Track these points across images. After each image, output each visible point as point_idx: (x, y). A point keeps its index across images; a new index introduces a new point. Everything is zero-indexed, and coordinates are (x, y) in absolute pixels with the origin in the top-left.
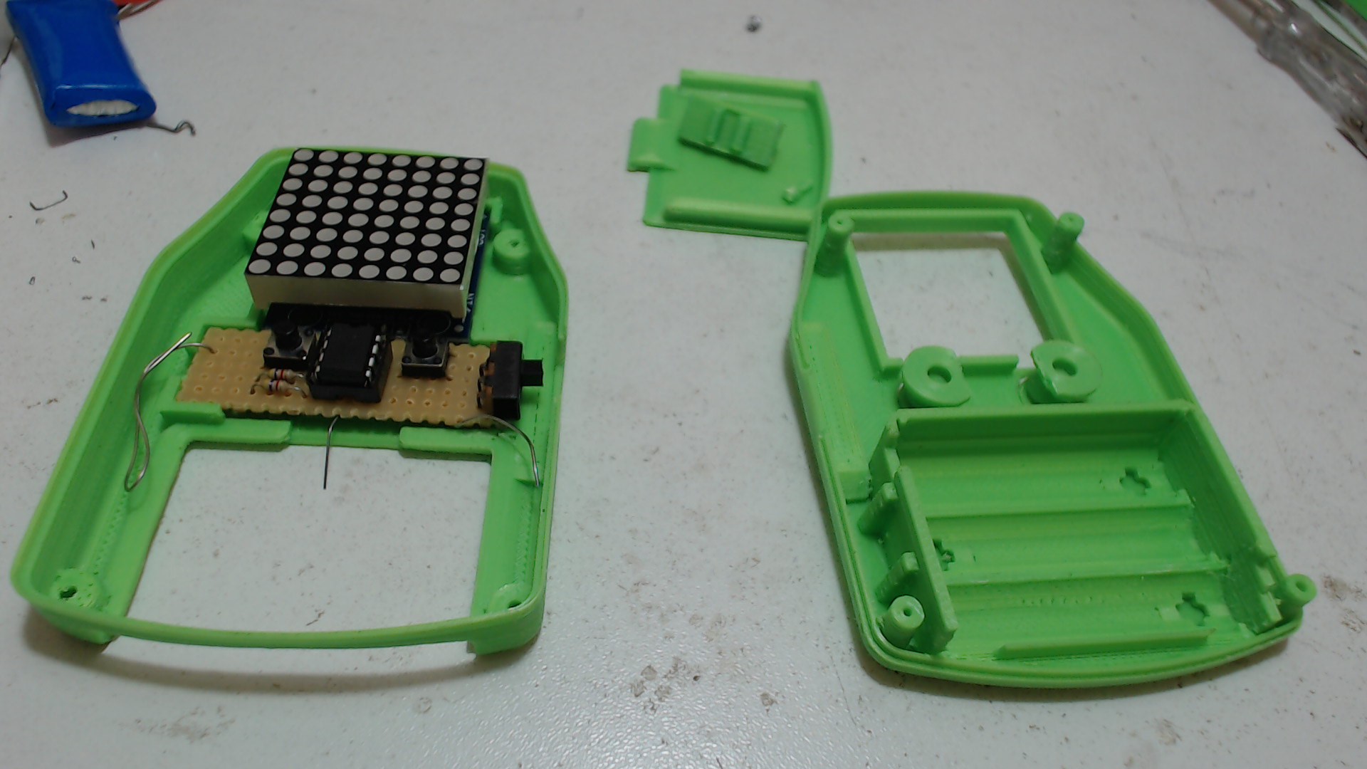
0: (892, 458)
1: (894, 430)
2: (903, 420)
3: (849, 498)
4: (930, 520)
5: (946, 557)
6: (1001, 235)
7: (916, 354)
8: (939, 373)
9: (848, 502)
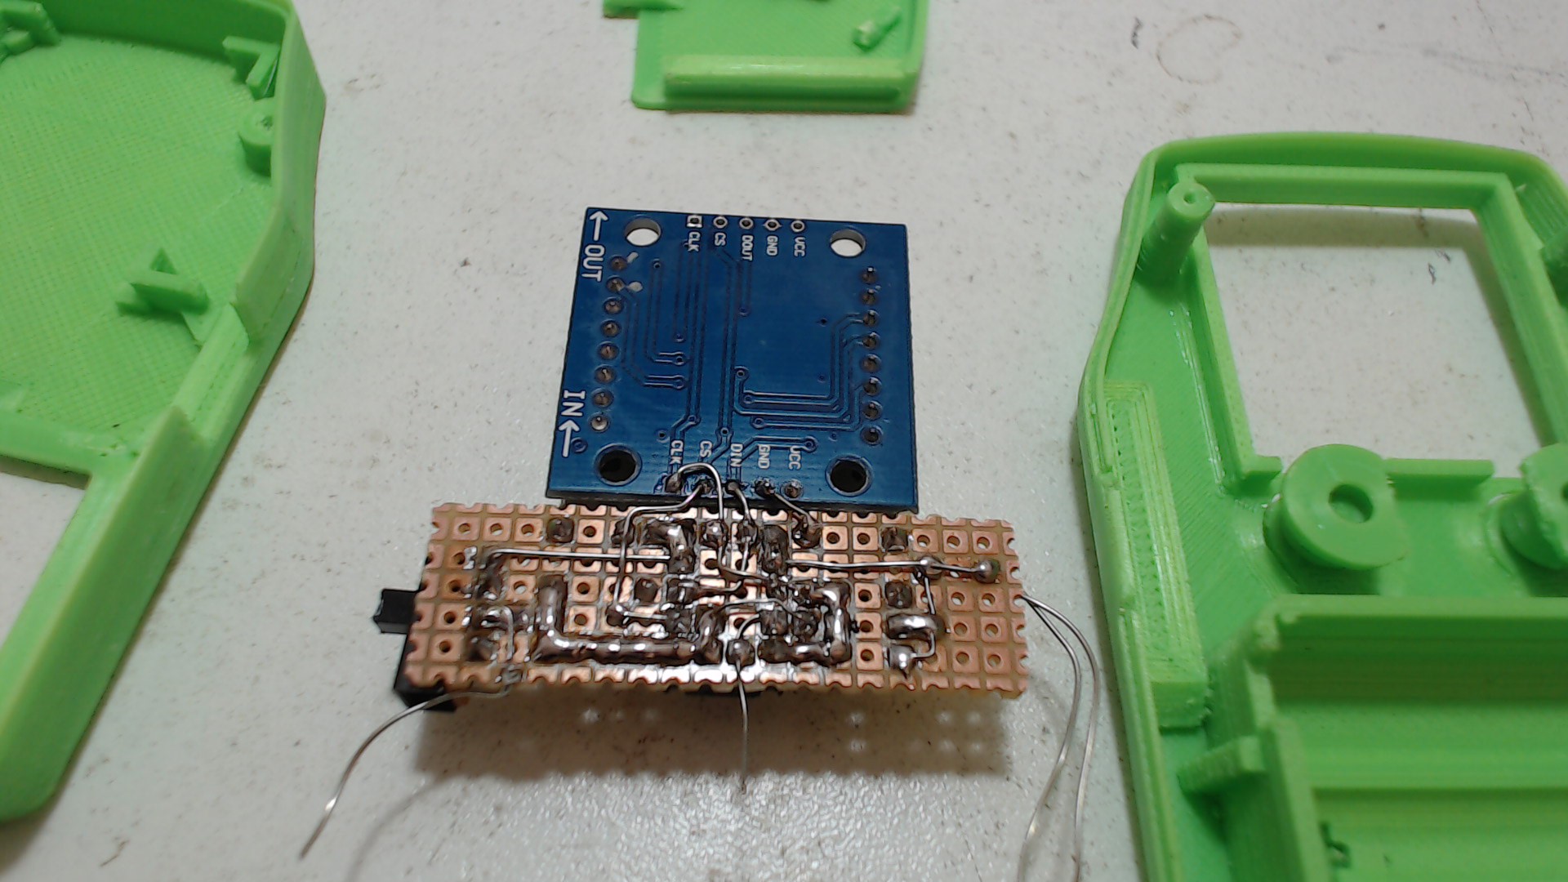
0: (1260, 690)
1: (1270, 638)
2: (1289, 618)
3: (1166, 725)
4: (1323, 796)
5: (1337, 854)
6: (1466, 216)
7: (1313, 458)
8: (1351, 498)
9: (1164, 731)
